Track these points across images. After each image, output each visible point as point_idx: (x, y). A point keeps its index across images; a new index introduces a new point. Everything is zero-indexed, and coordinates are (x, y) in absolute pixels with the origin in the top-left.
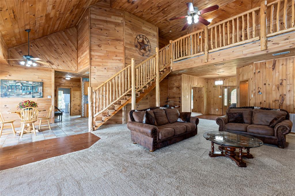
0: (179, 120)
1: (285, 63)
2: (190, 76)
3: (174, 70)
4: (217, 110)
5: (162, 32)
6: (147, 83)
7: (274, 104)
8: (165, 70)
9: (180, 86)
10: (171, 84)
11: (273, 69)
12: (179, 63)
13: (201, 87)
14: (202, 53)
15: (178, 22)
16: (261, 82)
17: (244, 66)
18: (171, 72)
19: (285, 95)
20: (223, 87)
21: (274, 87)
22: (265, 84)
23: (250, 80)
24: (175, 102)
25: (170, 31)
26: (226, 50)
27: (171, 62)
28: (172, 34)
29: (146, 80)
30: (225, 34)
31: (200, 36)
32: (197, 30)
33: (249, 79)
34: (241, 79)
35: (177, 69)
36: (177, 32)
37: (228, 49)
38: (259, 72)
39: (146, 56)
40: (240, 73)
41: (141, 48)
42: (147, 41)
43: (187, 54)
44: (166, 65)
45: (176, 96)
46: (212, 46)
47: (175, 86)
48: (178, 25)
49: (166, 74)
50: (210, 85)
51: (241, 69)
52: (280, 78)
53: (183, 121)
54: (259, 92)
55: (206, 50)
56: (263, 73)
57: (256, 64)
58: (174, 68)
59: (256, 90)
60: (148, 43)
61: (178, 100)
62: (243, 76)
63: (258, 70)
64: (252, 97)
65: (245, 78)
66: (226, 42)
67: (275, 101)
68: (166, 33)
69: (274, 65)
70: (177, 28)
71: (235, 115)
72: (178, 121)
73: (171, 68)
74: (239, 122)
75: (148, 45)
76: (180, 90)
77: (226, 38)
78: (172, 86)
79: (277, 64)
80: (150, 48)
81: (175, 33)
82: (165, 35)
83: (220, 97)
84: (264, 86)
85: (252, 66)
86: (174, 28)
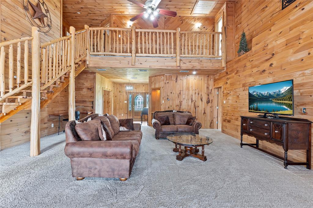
0: (122, 129)
1: (182, 79)
2: (103, 77)
3: (90, 65)
4: (122, 115)
5: (66, 7)
6: (58, 77)
7: (176, 108)
8: (80, 63)
9: (92, 87)
10: (79, 83)
11: (176, 82)
12: (99, 59)
13: (110, 90)
14: (130, 54)
15: (95, 6)
16: (169, 90)
17: (156, 76)
18: (86, 67)
19: (182, 102)
20: (128, 92)
21: (176, 95)
22: (171, 93)
23: (162, 88)
24: (85, 107)
25: (79, 13)
26: (152, 58)
27: (88, 54)
28: (78, 17)
29: (57, 72)
30: (144, 43)
31: (120, 35)
32: (116, 27)
33: (160, 87)
34: (153, 87)
35: (96, 66)
36: (87, 18)
37: (154, 58)
38: (168, 83)
39: (44, 33)
40: (153, 81)
41: (35, 17)
42: (46, 9)
43: (99, 50)
44: (82, 57)
45: (86, 100)
46: (139, 50)
47: (84, 86)
48: (92, 10)
49: (81, 69)
50: (116, 89)
51: (153, 79)
52: (180, 90)
53: (127, 130)
54: (168, 99)
55: (134, 52)
56: (170, 84)
57: (166, 76)
58: (91, 63)
59: (166, 97)
60: (47, 12)
61: (90, 104)
62: (155, 84)
63: (167, 81)
64: (163, 102)
65: (157, 86)
66: (145, 51)
67: (177, 106)
68: (71, 11)
69: (177, 79)
70: (88, 13)
71: (165, 118)
72: (120, 130)
73: (88, 63)
74: (167, 124)
75: (47, 17)
76: (93, 92)
77: (145, 47)
78: (80, 87)
79: (178, 79)
80: (51, 22)
81: (84, 17)
82: (68, 14)
83: (126, 102)
84: (171, 94)
85: (163, 78)
86: (85, 11)
